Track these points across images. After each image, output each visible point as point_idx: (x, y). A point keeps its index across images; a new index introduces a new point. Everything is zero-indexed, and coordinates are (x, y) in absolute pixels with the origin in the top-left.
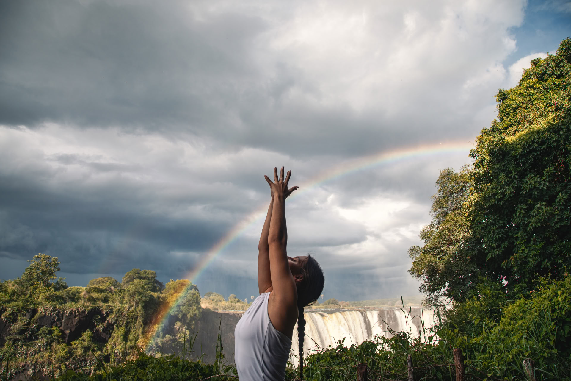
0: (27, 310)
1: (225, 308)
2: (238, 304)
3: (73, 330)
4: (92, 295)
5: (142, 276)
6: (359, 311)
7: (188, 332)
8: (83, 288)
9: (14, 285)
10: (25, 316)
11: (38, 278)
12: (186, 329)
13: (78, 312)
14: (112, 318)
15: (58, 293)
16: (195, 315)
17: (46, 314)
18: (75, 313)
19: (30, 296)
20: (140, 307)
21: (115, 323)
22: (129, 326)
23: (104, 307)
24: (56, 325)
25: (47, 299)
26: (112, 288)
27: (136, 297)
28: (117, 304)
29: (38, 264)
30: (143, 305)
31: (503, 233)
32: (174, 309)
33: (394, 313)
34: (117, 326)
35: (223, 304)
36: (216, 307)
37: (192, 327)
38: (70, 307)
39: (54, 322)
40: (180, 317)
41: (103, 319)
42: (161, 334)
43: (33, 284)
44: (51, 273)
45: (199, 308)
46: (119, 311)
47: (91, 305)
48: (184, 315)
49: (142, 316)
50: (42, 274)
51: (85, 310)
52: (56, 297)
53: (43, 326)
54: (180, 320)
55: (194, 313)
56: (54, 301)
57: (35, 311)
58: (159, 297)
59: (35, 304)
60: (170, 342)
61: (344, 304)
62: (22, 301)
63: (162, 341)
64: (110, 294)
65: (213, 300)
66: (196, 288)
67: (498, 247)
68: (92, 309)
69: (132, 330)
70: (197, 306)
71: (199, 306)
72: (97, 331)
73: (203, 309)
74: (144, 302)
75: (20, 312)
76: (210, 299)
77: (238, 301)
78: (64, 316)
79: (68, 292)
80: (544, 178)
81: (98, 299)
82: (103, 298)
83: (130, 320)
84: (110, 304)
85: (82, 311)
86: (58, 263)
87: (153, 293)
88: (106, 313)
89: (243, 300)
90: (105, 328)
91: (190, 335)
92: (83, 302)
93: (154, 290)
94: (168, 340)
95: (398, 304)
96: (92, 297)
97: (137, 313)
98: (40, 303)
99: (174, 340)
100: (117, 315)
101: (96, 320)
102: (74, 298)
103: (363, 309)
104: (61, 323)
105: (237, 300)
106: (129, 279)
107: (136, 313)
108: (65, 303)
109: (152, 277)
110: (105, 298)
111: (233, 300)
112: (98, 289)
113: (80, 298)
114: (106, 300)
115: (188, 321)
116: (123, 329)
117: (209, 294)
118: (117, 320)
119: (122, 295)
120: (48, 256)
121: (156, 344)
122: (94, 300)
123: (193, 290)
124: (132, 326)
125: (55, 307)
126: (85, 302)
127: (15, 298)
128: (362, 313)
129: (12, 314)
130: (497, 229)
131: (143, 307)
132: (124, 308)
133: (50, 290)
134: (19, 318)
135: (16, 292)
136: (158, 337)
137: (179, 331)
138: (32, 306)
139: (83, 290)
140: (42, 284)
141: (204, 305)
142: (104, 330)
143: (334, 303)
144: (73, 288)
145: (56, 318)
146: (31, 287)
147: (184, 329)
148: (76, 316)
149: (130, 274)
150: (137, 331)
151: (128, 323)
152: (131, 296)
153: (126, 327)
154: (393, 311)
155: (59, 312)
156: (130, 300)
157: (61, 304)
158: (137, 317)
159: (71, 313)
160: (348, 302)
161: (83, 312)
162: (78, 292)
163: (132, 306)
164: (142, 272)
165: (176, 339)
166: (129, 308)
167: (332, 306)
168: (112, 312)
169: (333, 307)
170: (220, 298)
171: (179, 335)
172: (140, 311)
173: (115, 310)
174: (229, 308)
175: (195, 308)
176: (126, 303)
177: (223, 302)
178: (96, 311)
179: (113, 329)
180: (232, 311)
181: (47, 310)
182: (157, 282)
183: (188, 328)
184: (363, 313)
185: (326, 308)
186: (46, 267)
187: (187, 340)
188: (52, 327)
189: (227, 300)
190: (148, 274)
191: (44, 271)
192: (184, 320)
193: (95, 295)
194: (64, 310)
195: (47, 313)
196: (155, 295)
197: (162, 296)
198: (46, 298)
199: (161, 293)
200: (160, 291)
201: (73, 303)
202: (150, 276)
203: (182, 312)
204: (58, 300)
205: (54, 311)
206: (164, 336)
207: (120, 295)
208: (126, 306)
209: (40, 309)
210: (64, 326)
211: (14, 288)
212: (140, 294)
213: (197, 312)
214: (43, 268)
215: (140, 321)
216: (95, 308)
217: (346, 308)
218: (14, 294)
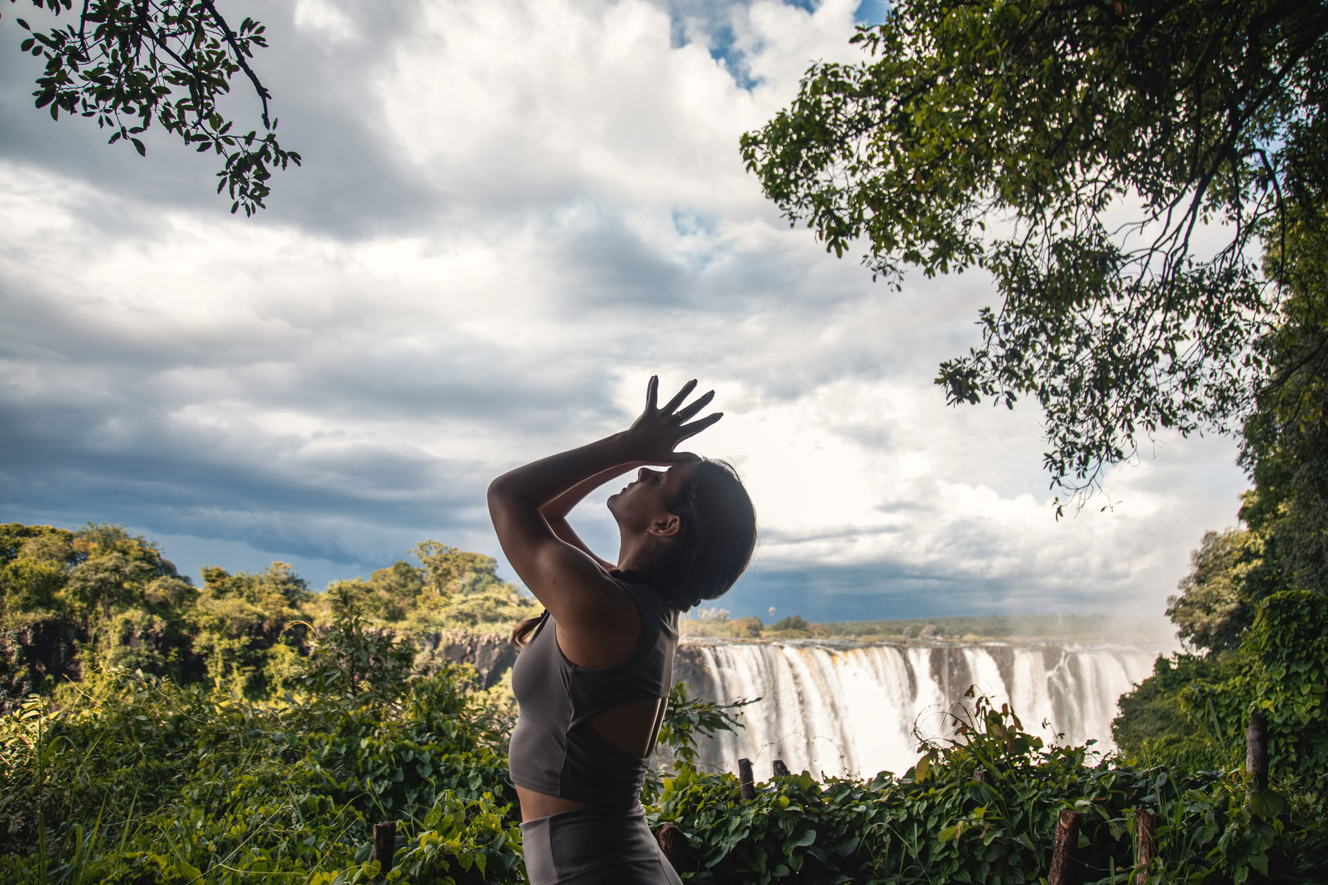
0: (428, 636)
3: (491, 668)
10: (426, 645)
13: (498, 639)
17: (454, 642)
18: (495, 641)
24: (468, 661)
25: (454, 618)
38: (487, 632)
39: (466, 655)
53: (450, 662)
56: (463, 621)
57: (438, 638)
59: (437, 625)
78: (479, 646)
95: (927, 633)
98: (442, 625)
104: (474, 657)
108: (478, 624)
125: (467, 632)
138: (432, 630)
140: (439, 592)
145: (468, 649)
148: (495, 646)
155: (472, 640)
157: (474, 626)
159: (489, 642)
161: (504, 640)
181: (456, 636)
188: (464, 664)
194: (478, 637)
201: (489, 625)
204: (468, 620)
205: (465, 637)
209: (446, 634)
210: (480, 661)
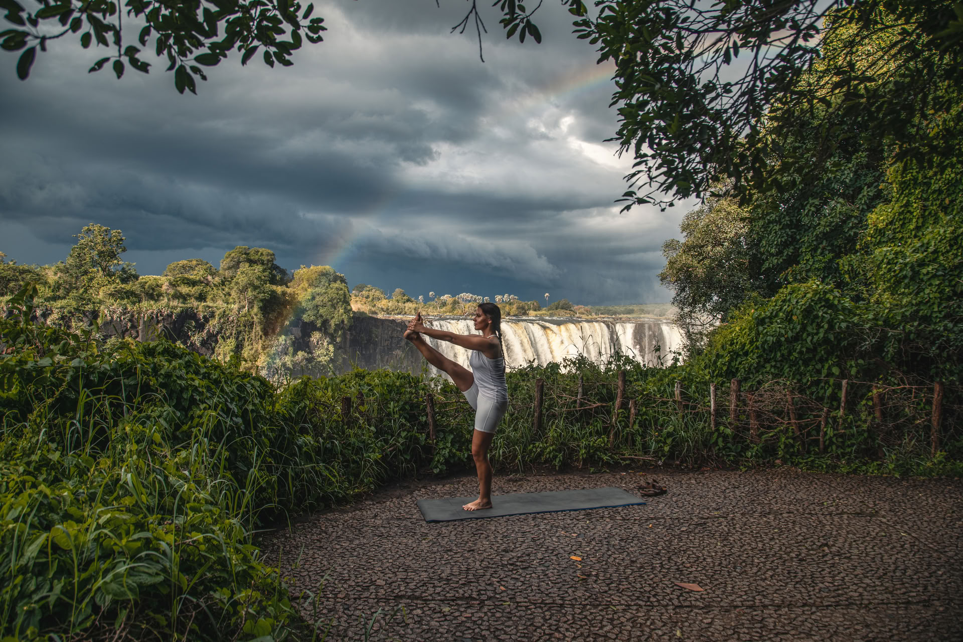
0: (84, 313)
1: (388, 311)
2: (409, 305)
4: (179, 289)
5: (252, 258)
6: (604, 322)
7: (331, 348)
8: (164, 278)
9: (56, 274)
10: (82, 321)
11: (94, 263)
12: (329, 343)
13: (161, 315)
14: (214, 326)
15: (128, 287)
16: (343, 321)
17: (112, 318)
18: (157, 317)
19: (86, 291)
20: (256, 309)
21: (218, 333)
22: (240, 338)
23: (200, 308)
24: (131, 336)
25: (112, 295)
26: (210, 278)
27: (250, 293)
28: (220, 303)
29: (91, 241)
30: (261, 304)
31: (788, 235)
32: (309, 312)
33: (660, 329)
34: (223, 337)
35: (384, 303)
36: (373, 309)
37: (338, 340)
38: (148, 307)
39: (127, 330)
40: (319, 325)
41: (200, 327)
42: (291, 350)
43: (86, 273)
44: (113, 255)
45: (347, 311)
46: (224, 315)
47: (180, 305)
48: (325, 323)
49: (260, 323)
50: (100, 257)
51: (172, 312)
52: (125, 293)
53: (110, 336)
54: (319, 330)
55: (341, 318)
56: (122, 299)
57: (95, 314)
58: (284, 293)
59: (94, 303)
60: (304, 362)
61: (582, 310)
62: (74, 299)
63: (292, 361)
64: (208, 288)
65: (368, 297)
66: (343, 280)
67: (780, 253)
68: (182, 312)
69: (246, 343)
70: (345, 308)
71: (349, 308)
72: (193, 344)
73: (354, 312)
74: (262, 300)
75: (73, 315)
76: (363, 296)
77: (408, 300)
78: (141, 322)
79: (143, 285)
80: (850, 165)
81: (188, 295)
82: (197, 295)
83: (242, 328)
84: (210, 303)
85: (168, 315)
86: (121, 240)
87: (274, 287)
88: (204, 317)
89: (417, 298)
90: (203, 340)
91: (334, 352)
92: (166, 300)
93: (273, 281)
94: (302, 360)
96: (181, 293)
97: (253, 318)
98: (101, 302)
99: (309, 360)
100: (222, 320)
101: (189, 329)
102: (153, 294)
103: (611, 320)
104: (137, 332)
105: (405, 298)
106: (232, 264)
107: (250, 318)
108: (140, 302)
109: (268, 261)
110: (200, 294)
111: (399, 298)
112: (188, 279)
113: (160, 295)
114: (201, 298)
115: (331, 330)
116: (232, 343)
117: (360, 289)
118: (221, 329)
119: (227, 289)
120: (104, 228)
121: (284, 365)
122: (184, 298)
123: (339, 282)
124: (246, 337)
125: (126, 309)
126: (169, 300)
127: (61, 292)
128: (608, 326)
129: (63, 318)
130: (780, 229)
131: (261, 308)
132: (231, 310)
133: (114, 282)
134: (74, 324)
135: (61, 285)
136: (286, 354)
137: (317, 346)
138: (89, 307)
139: (164, 281)
140: (101, 273)
141: (355, 306)
142: (204, 343)
143: (566, 307)
144: (149, 279)
145: (129, 324)
146: (84, 277)
147: (325, 344)
148: (158, 322)
149: (233, 255)
150: (255, 346)
151: (239, 333)
152: (243, 291)
153: (237, 339)
154: (659, 325)
155: (133, 316)
156: (239, 298)
157: (134, 303)
158: (253, 323)
159: (151, 317)
160: (588, 308)
161: (170, 316)
162: (158, 286)
163: (244, 307)
164: (252, 251)
165: (313, 358)
166: (239, 309)
167: (562, 312)
168: (213, 315)
169: (563, 315)
170: (378, 294)
171: (318, 352)
172: (256, 315)
173: (218, 312)
174: (393, 310)
175: (342, 311)
176: (234, 303)
177: (384, 302)
178: (188, 315)
179: (216, 342)
180: (400, 316)
181: (114, 312)
182: (276, 267)
183: (332, 341)
184: (610, 327)
185: (551, 315)
186: (104, 246)
187: (331, 359)
188: (124, 338)
189: (389, 298)
190: (262, 254)
191: (102, 252)
192: (326, 329)
193: (184, 289)
194: (139, 313)
195: (115, 316)
196: (279, 289)
197: (289, 291)
198: (110, 295)
199: (287, 287)
200: (284, 282)
201: (152, 302)
202: (265, 258)
203: (321, 316)
204: (128, 298)
205: (124, 313)
206: (295, 353)
207: (223, 290)
208: (235, 307)
209: (104, 310)
210: (143, 336)
211: (56, 278)
212: (255, 288)
213: (345, 317)
214: (99, 248)
215: (258, 328)
216: (187, 309)
217: (584, 317)
218: (59, 288)
